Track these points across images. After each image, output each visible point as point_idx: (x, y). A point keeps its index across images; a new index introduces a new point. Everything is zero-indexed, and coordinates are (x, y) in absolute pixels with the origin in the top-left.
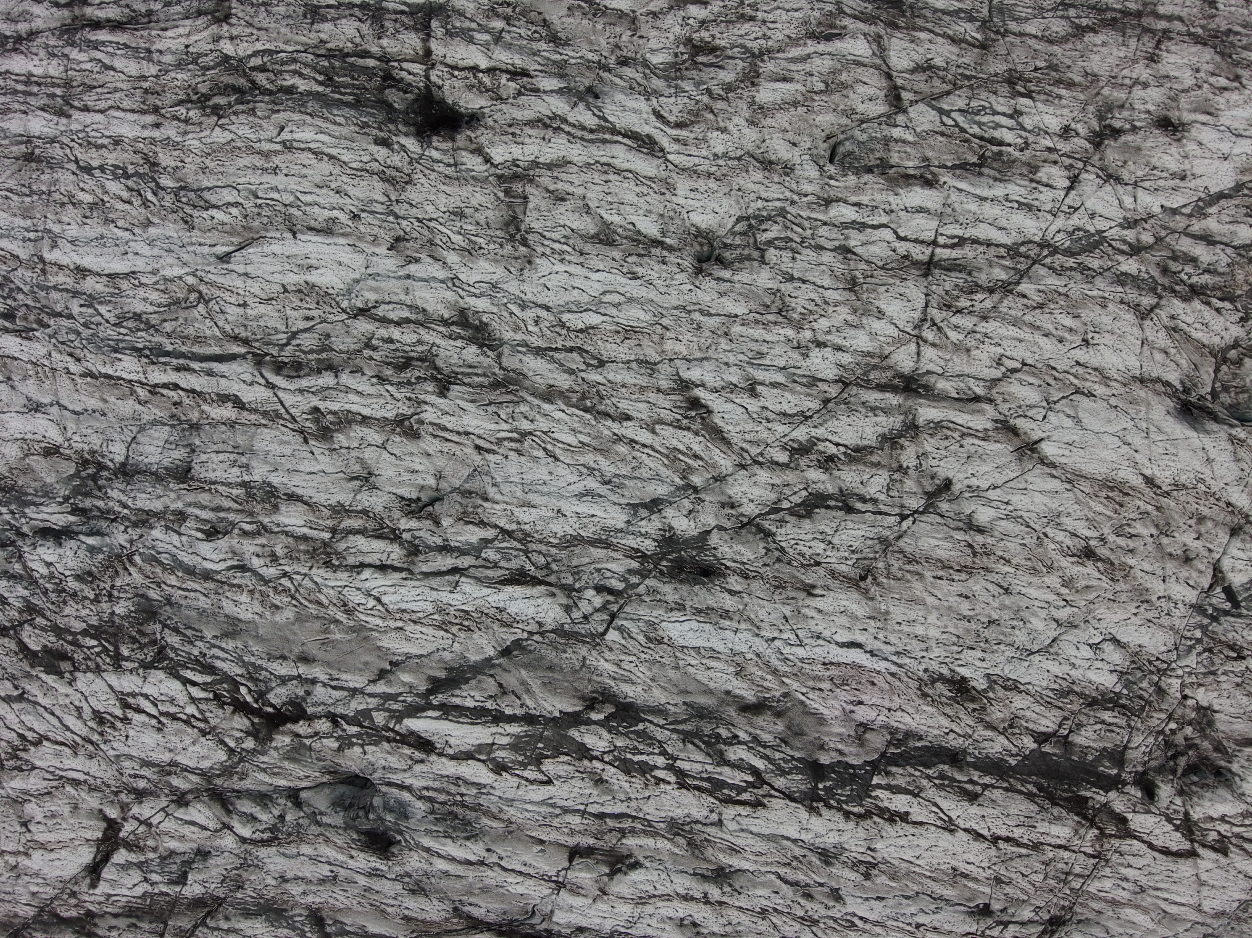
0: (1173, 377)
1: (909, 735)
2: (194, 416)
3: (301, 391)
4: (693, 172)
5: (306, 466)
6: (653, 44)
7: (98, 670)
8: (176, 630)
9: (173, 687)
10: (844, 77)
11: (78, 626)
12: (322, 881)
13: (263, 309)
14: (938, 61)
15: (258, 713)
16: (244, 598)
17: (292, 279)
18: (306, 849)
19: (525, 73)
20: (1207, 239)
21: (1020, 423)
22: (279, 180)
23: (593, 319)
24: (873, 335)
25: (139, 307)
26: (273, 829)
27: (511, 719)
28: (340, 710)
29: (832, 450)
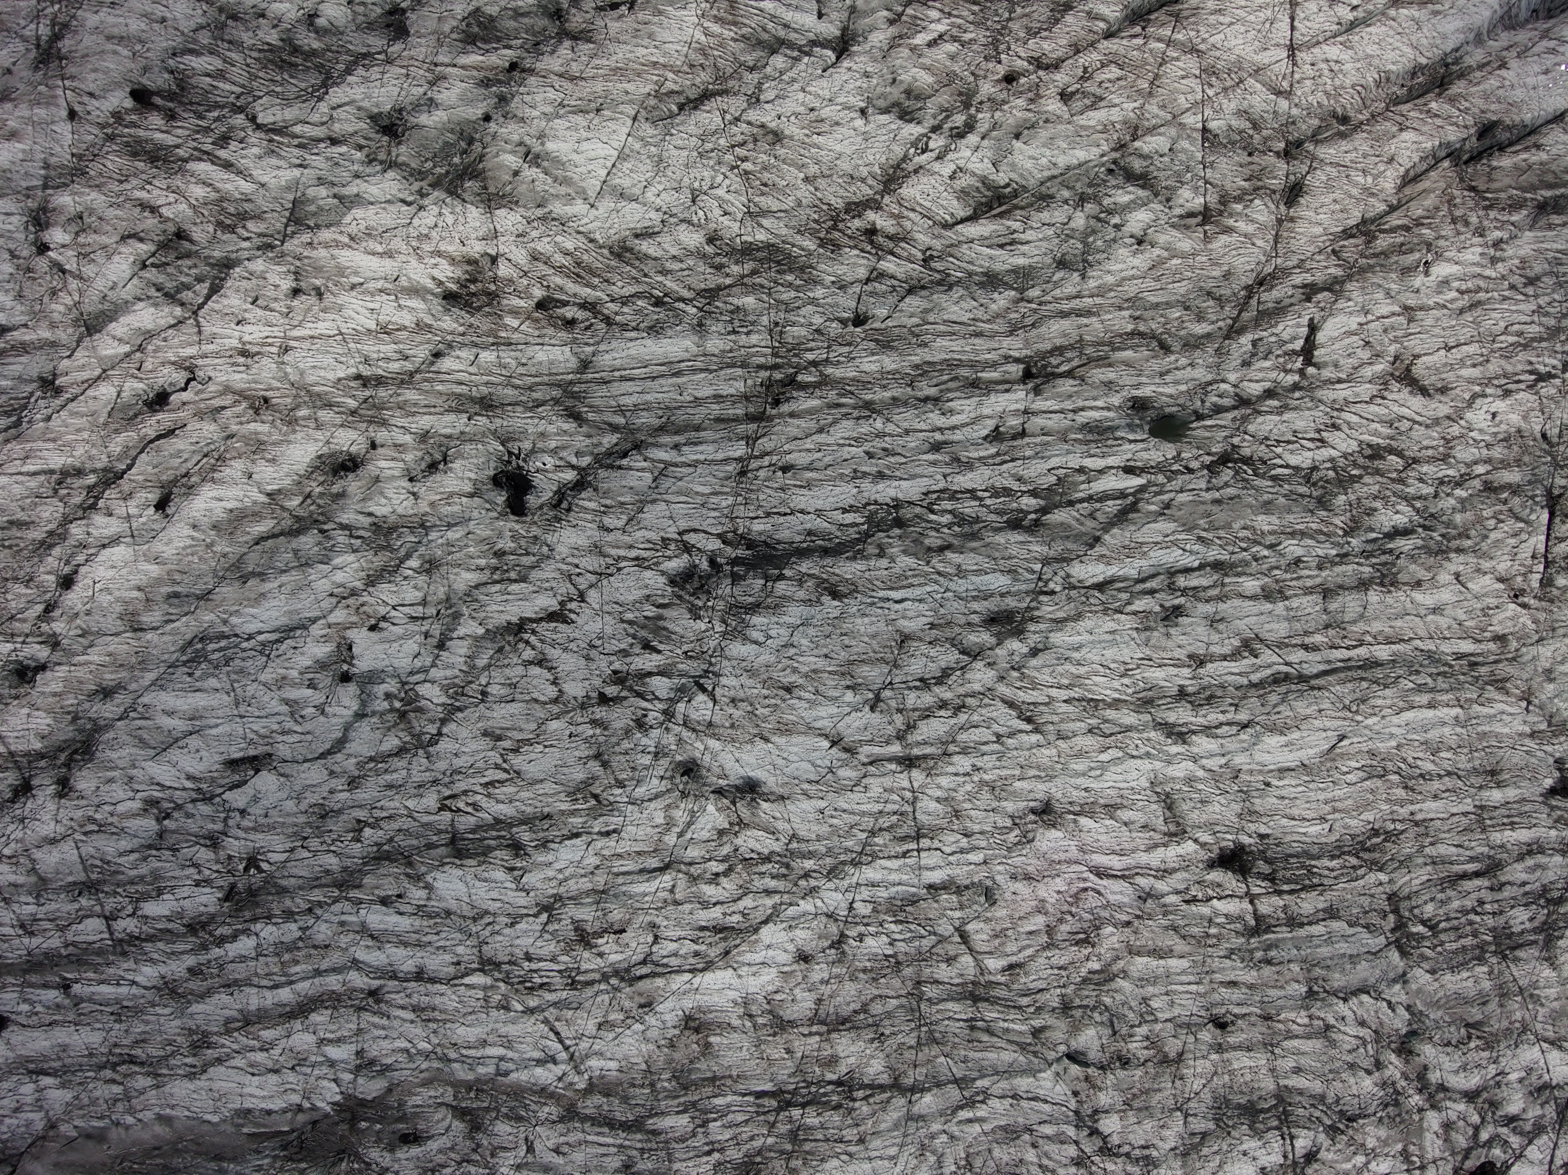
0: (765, 805)
1: (854, 558)
2: (1331, 632)
3: (1269, 666)
4: (1069, 862)
5: (1253, 620)
6: (1115, 939)
7: (1345, 456)
8: (1302, 496)
9: (1294, 460)
10: (997, 942)
11: (1367, 479)
12: (1168, 372)
13: (1308, 711)
14: (943, 966)
15: (1236, 461)
16: (1266, 528)
17: (1296, 735)
18: (1183, 388)
19: (1187, 902)
20: (768, 892)
21: (844, 756)
22: (1322, 796)
23: (1104, 757)
24: (939, 787)
25: (1388, 692)
26: (1206, 394)
27: (1082, 501)
28: (1187, 477)
29: (942, 713)
